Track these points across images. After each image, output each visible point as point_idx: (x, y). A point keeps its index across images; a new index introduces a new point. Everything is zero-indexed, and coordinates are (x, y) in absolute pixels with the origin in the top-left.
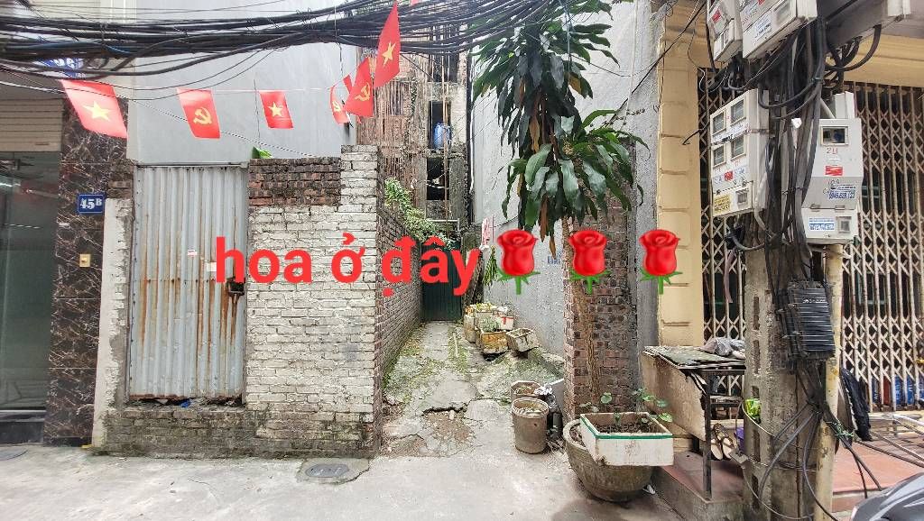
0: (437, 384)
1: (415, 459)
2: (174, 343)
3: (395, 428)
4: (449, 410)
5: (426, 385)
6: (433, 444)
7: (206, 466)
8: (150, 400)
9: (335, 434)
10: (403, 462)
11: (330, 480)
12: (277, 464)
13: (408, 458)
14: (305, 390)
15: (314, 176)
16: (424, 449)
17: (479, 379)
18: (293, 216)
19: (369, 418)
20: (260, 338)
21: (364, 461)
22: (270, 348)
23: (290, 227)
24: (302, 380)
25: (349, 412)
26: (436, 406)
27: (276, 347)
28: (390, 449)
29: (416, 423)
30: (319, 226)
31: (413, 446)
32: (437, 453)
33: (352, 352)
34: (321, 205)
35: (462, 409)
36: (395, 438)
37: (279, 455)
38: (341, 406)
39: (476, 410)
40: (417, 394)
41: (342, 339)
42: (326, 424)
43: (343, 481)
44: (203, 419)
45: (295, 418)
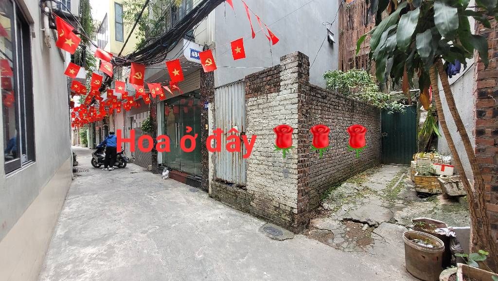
0: (363, 204)
1: (321, 244)
2: (226, 159)
3: (320, 223)
4: (364, 223)
5: (354, 203)
6: (338, 240)
7: (234, 212)
8: (222, 181)
9: (279, 214)
10: (314, 243)
11: (271, 236)
12: (256, 220)
13: (317, 241)
14: (267, 188)
15: (269, 78)
16: (330, 241)
17: (401, 209)
18: (260, 101)
19: (295, 211)
20: (251, 161)
21: (293, 234)
22: (254, 166)
23: (260, 106)
24: (266, 183)
25: (285, 205)
26: (354, 218)
27: (256, 166)
28: (310, 233)
29: (335, 224)
30: (271, 104)
31: (325, 236)
32: (338, 247)
33: (286, 172)
34: (272, 93)
35: (373, 225)
36: (317, 228)
37: (258, 217)
38: (282, 201)
39: (385, 230)
40: (345, 207)
41: (282, 165)
42: (276, 208)
43: (276, 239)
44: (235, 192)
45: (264, 201)
